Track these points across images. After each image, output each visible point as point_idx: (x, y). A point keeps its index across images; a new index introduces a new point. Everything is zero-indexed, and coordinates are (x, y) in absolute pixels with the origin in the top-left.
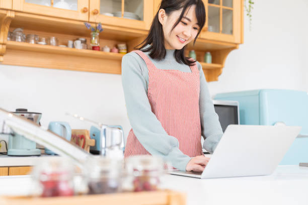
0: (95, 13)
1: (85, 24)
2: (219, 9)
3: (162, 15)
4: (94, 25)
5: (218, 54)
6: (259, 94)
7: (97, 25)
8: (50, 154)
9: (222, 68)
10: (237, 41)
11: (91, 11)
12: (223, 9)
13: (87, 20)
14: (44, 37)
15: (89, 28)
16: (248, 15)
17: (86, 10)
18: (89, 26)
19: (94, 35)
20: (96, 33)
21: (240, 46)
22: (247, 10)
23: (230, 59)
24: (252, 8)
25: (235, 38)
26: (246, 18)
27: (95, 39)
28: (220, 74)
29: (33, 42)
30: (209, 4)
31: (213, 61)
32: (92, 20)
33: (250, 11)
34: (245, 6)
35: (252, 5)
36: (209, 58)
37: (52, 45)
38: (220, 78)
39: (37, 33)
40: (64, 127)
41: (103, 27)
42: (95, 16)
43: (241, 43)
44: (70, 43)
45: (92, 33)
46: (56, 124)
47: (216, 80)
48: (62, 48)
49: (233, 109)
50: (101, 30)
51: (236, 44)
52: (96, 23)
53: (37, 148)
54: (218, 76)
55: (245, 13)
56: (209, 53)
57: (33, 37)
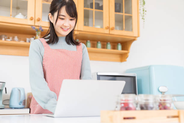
0: (39, 20)
1: (32, 27)
2: (123, 16)
3: (51, 17)
4: (38, 28)
5: (125, 44)
6: (149, 69)
7: (40, 27)
8: (11, 108)
9: (128, 53)
10: (136, 35)
11: (36, 19)
12: (125, 16)
13: (33, 24)
14: (11, 36)
15: (34, 29)
16: (143, 18)
17: (32, 18)
18: (34, 28)
19: (37, 34)
20: (39, 32)
21: (138, 39)
22: (142, 16)
23: (133, 47)
24: (146, 14)
25: (134, 33)
26: (141, 21)
27: (38, 36)
28: (127, 57)
29: (3, 39)
30: (115, 13)
31: (123, 49)
32: (36, 24)
33: (143, 16)
34: (140, 13)
35: (145, 13)
36: (120, 47)
37: (15, 41)
38: (128, 59)
39: (6, 34)
40: (19, 90)
41: (43, 28)
42: (39, 22)
43: (138, 37)
44: (28, 39)
45: (36, 32)
46: (16, 89)
47: (125, 61)
48: (22, 42)
49: (132, 78)
50: (42, 30)
51: (135, 37)
52: (39, 26)
53: (3, 104)
54: (126, 58)
55: (141, 17)
56: (119, 44)
57: (4, 37)
